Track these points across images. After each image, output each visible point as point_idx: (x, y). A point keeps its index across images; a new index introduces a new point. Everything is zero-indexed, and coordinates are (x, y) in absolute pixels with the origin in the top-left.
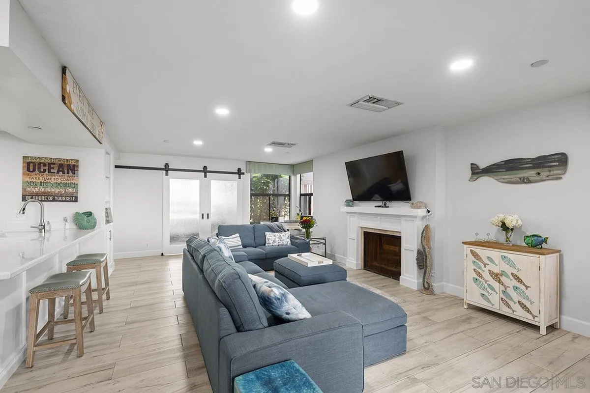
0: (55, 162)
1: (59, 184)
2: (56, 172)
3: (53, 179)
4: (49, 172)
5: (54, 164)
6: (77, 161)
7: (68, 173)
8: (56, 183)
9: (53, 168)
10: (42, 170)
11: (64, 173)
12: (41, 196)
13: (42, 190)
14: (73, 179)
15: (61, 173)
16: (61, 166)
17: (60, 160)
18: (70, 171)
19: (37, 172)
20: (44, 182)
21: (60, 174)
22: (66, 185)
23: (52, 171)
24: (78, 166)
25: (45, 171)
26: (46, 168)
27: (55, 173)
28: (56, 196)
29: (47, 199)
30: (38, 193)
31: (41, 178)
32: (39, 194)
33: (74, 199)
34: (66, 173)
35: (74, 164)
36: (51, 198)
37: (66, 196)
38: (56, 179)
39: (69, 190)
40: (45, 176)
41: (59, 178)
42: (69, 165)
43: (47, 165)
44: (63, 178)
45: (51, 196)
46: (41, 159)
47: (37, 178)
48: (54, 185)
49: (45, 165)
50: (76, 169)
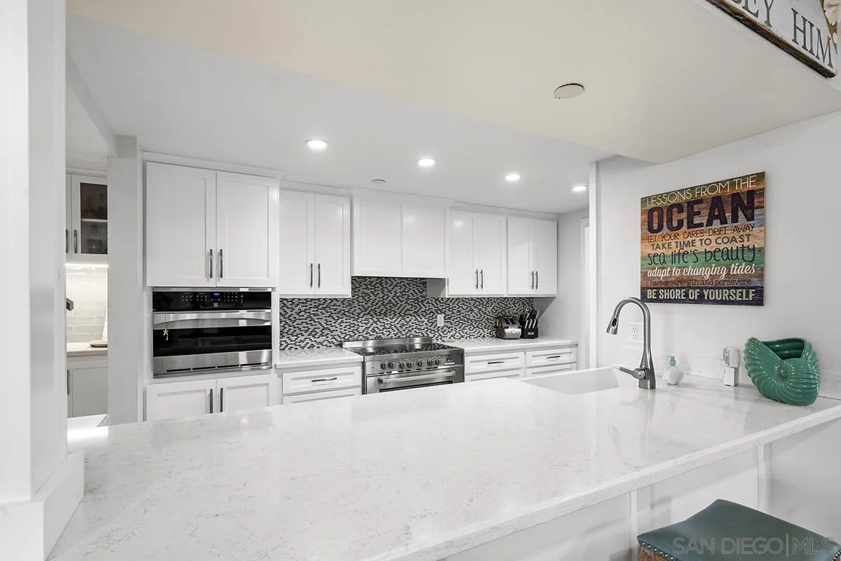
0: (703, 194)
1: (713, 254)
2: (705, 221)
3: (698, 243)
4: (691, 225)
5: (700, 201)
6: (760, 177)
7: (735, 219)
8: (706, 252)
9: (698, 213)
10: (675, 224)
11: (724, 221)
12: (675, 289)
13: (676, 273)
14: (748, 235)
15: (717, 224)
16: (717, 203)
17: (712, 187)
18: (740, 213)
19: (665, 230)
20: (679, 253)
21: (713, 227)
22: (729, 256)
23: (697, 220)
24: (762, 193)
25: (680, 223)
26: (684, 215)
27: (701, 225)
28: (706, 288)
29: (687, 295)
30: (667, 282)
31: (673, 245)
32: (670, 285)
33: (751, 295)
34: (729, 221)
35: (751, 187)
36: (694, 294)
37: (729, 289)
38: (705, 241)
39: (740, 269)
40: (681, 239)
41: (713, 238)
42: (736, 197)
43: (685, 209)
44: (722, 236)
45: (694, 288)
46: (671, 195)
47: (666, 245)
48: (702, 258)
49: (681, 211)
50: (756, 204)
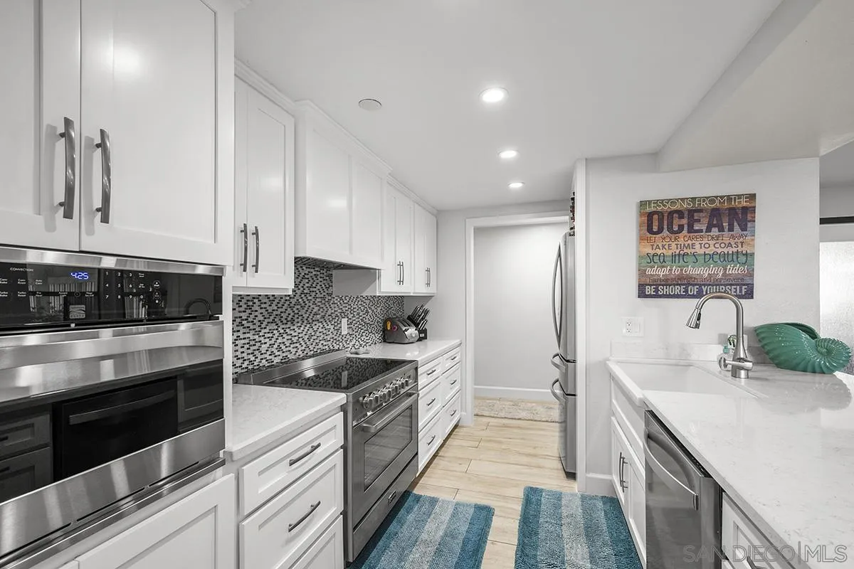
0: (704, 205)
1: (712, 256)
2: (704, 228)
3: (697, 246)
4: (691, 230)
5: (700, 211)
6: (752, 197)
7: (731, 229)
8: (705, 254)
9: (699, 221)
10: (676, 228)
11: (721, 229)
12: (674, 285)
13: (676, 271)
14: (742, 243)
15: (715, 231)
16: (715, 213)
17: (712, 200)
18: (735, 224)
19: (666, 232)
20: (679, 255)
21: (712, 234)
22: (726, 258)
23: (696, 227)
24: (753, 210)
25: (681, 228)
26: (684, 221)
27: (701, 231)
28: (704, 285)
29: (686, 291)
30: (667, 280)
31: (673, 245)
32: (670, 282)
33: (744, 291)
34: (726, 230)
35: (745, 204)
36: (695, 290)
37: (725, 285)
38: (703, 245)
39: (734, 270)
40: (681, 241)
41: (711, 243)
42: (732, 211)
43: (686, 215)
44: (720, 241)
45: (694, 285)
46: (673, 202)
47: (666, 247)
48: (701, 259)
49: (681, 217)
50: (749, 218)
